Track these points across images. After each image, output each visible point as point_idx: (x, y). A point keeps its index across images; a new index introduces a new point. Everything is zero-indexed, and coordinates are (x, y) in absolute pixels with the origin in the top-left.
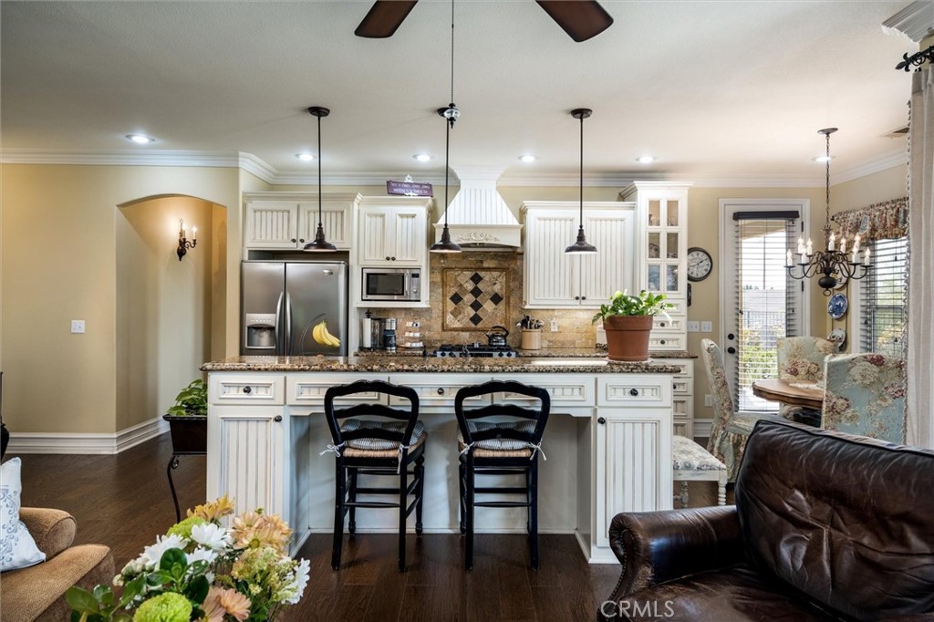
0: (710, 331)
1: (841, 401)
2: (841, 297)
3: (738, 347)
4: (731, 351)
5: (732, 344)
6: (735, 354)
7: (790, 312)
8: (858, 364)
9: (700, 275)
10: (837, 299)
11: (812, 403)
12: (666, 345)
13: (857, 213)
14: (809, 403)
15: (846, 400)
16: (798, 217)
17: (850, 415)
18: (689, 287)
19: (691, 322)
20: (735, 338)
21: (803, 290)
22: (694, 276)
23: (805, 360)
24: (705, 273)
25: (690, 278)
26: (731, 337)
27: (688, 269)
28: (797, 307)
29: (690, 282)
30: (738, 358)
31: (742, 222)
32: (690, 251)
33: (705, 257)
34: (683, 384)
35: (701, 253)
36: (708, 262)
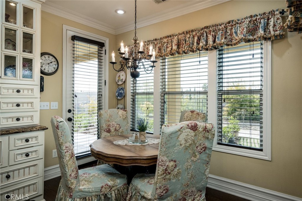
0: (57, 108)
1: (172, 163)
2: (122, 88)
3: (73, 117)
4: (70, 120)
5: (70, 115)
6: (72, 122)
7: (100, 96)
8: (184, 131)
9: (50, 71)
10: (120, 90)
11: (139, 161)
12: (21, 121)
13: (131, 47)
14: (137, 161)
15: (175, 161)
16: (104, 46)
17: (176, 173)
18: (42, 79)
19: (42, 103)
20: (72, 112)
21: (105, 85)
22: (46, 71)
23: (114, 123)
24: (54, 70)
25: (42, 72)
26: (70, 111)
27: (42, 66)
28: (103, 93)
29: (42, 75)
30: (73, 123)
31: (76, 42)
32: (42, 54)
33: (54, 60)
34: (36, 151)
35: (51, 57)
36: (56, 63)
